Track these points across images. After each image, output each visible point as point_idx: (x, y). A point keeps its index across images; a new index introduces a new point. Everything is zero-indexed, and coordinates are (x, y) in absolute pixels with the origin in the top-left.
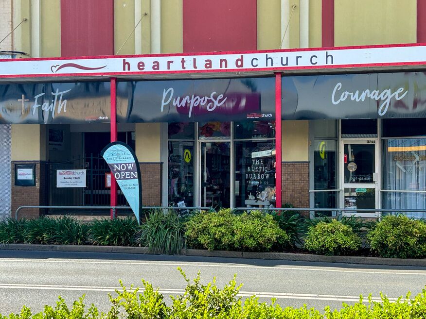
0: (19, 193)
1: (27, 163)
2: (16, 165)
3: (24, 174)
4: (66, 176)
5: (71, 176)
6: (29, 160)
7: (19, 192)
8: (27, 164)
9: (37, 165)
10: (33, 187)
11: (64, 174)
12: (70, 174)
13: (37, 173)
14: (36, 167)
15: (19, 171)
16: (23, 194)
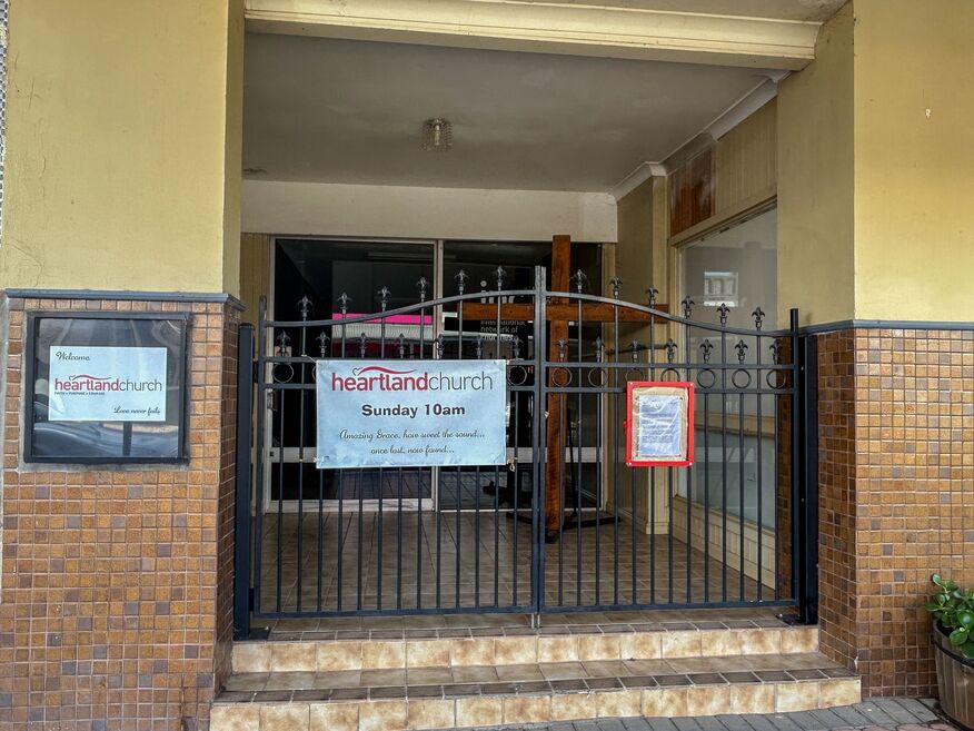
0: (58, 520)
1: (122, 306)
2: (36, 320)
3: (98, 386)
4: (377, 398)
5: (410, 398)
6: (134, 287)
7: (57, 509)
8: (124, 318)
9: (201, 321)
10: (167, 473)
11: (368, 385)
12: (402, 385)
13: (197, 378)
14: (197, 335)
15: (64, 363)
16: (93, 523)
